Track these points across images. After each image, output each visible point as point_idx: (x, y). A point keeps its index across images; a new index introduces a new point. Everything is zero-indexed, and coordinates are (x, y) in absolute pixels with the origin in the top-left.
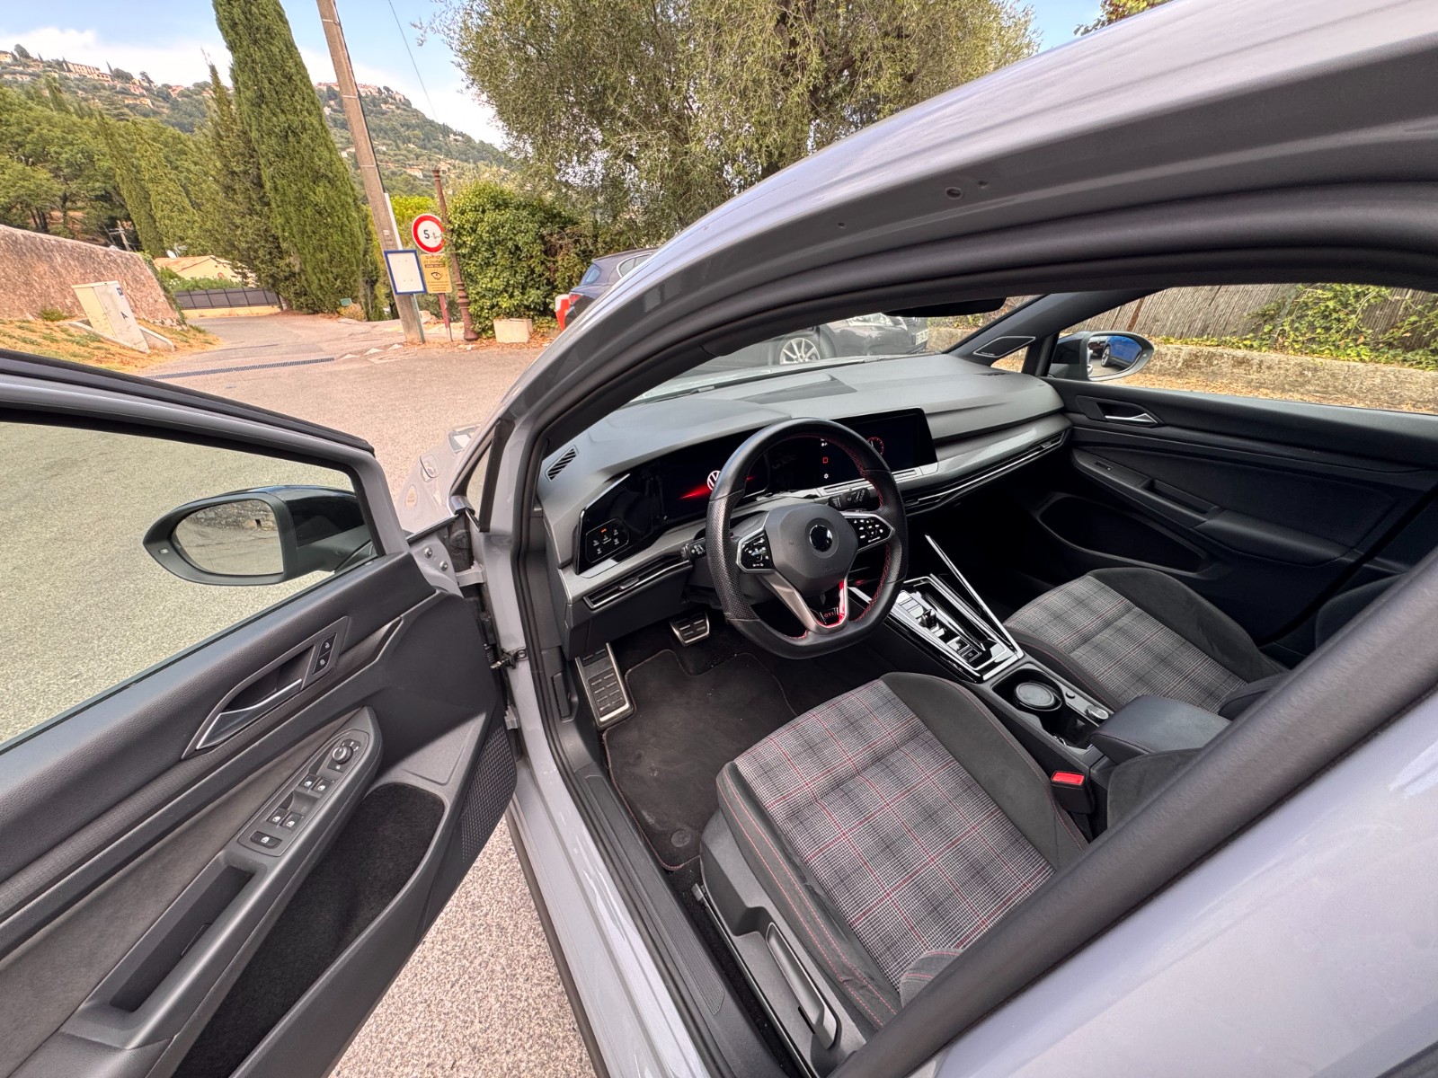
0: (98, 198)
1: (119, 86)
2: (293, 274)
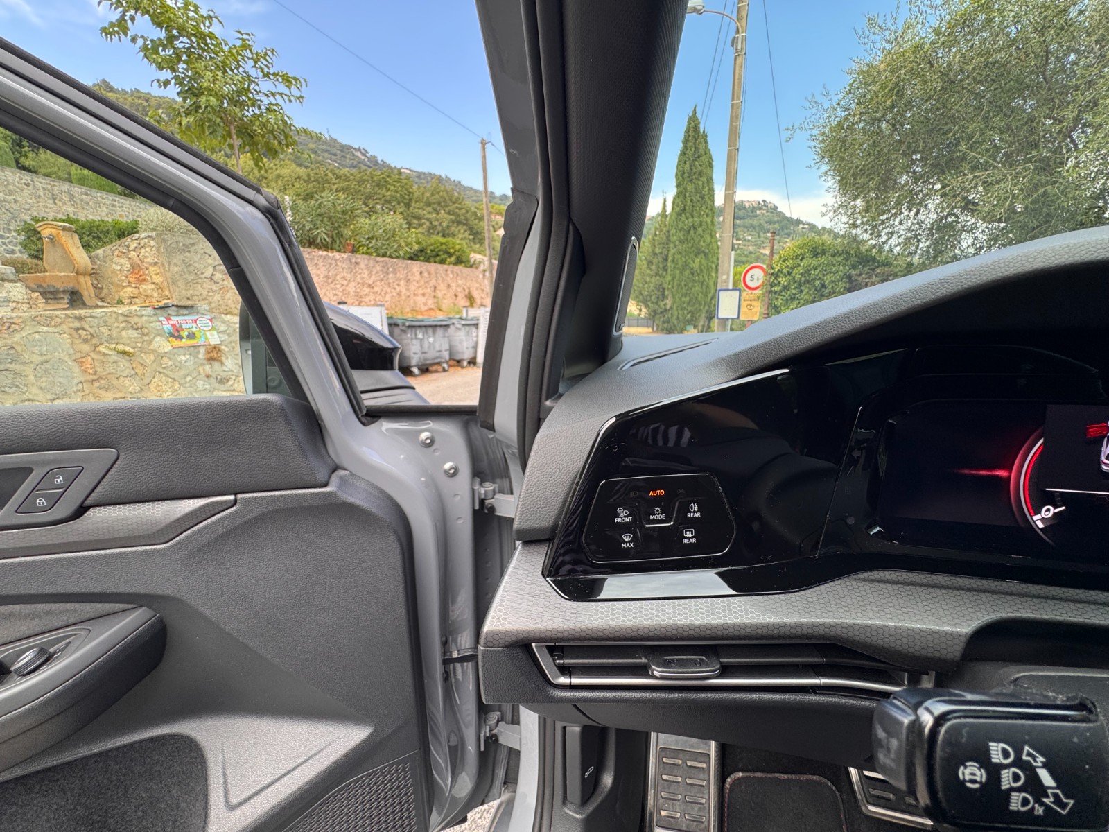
2: (666, 310)
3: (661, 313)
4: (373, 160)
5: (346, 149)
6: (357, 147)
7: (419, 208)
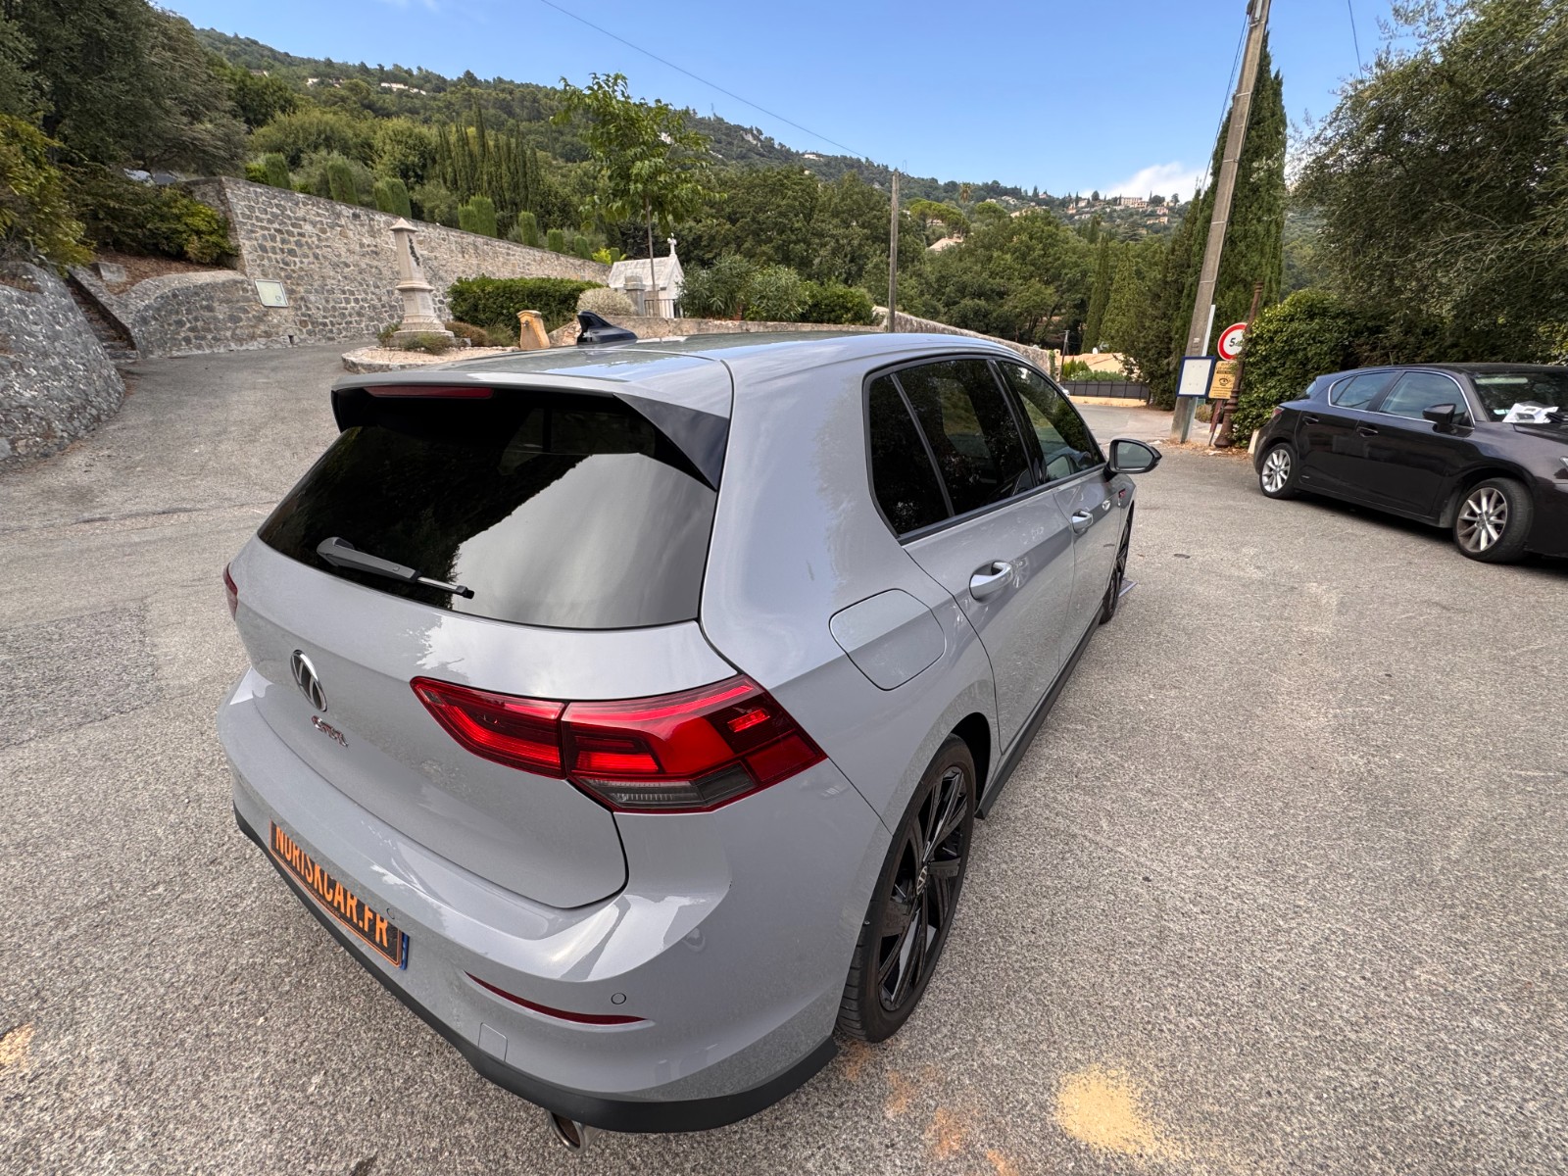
0: (1075, 306)
1: (1150, 209)
3: (1162, 376)
4: (768, 145)
5: (735, 132)
6: (748, 127)
7: (823, 221)
